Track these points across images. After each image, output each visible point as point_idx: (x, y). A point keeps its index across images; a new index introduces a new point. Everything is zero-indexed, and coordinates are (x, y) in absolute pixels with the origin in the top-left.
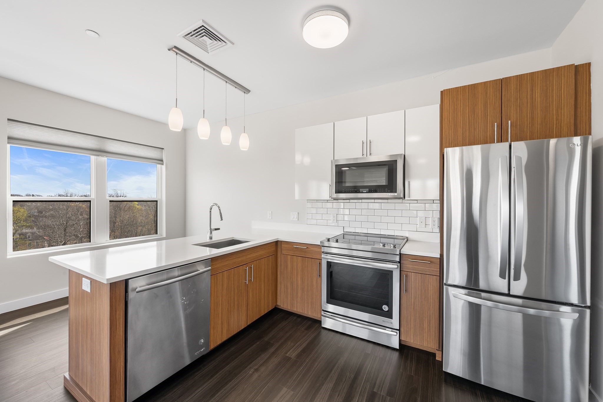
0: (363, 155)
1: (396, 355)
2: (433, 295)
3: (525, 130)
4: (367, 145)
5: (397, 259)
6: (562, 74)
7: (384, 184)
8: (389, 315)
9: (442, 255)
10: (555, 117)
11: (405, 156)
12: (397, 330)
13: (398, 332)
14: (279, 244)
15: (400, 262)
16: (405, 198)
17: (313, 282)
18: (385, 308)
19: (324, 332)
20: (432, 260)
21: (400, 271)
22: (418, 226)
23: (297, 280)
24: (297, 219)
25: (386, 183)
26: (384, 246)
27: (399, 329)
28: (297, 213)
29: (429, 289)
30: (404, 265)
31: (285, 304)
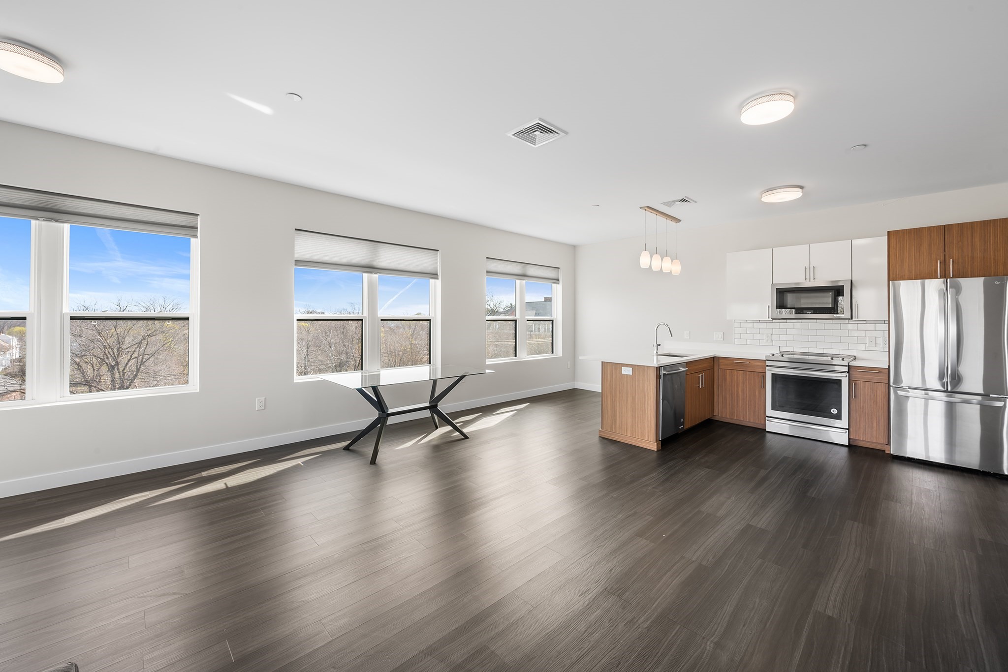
0: (806, 279)
1: (845, 450)
2: (882, 399)
3: (966, 266)
4: (810, 270)
5: (846, 369)
6: (997, 225)
7: (830, 306)
8: (838, 417)
9: (889, 366)
10: (992, 257)
11: (852, 281)
12: (846, 429)
13: (847, 431)
14: (715, 359)
15: (848, 372)
16: (852, 318)
17: (755, 393)
18: (834, 411)
19: (768, 435)
20: (880, 370)
21: (849, 380)
22: (867, 345)
23: (737, 391)
24: (722, 339)
25: (832, 305)
26: (832, 359)
27: (848, 428)
28: (722, 333)
29: (878, 394)
30: (853, 375)
31: (723, 413)
